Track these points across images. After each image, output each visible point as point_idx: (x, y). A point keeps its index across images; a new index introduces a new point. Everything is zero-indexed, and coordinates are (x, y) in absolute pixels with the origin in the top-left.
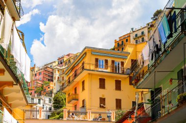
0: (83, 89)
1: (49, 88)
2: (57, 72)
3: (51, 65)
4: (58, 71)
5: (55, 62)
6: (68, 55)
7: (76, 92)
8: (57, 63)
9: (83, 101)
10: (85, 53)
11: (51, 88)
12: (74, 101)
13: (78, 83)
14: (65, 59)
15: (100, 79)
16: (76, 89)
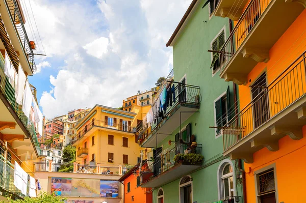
0: (93, 144)
1: (59, 140)
2: (67, 125)
3: (61, 118)
4: (69, 125)
5: (65, 116)
6: (79, 110)
7: (86, 147)
8: (67, 117)
9: (93, 155)
10: (96, 111)
11: (61, 141)
12: (83, 155)
13: (88, 138)
14: (76, 114)
15: (109, 135)
16: (86, 144)
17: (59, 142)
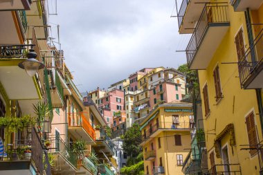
0: (160, 147)
1: (120, 120)
2: (129, 99)
3: (120, 85)
4: (131, 97)
5: (125, 80)
7: (153, 149)
8: (128, 81)
10: (158, 111)
11: (123, 121)
12: (151, 158)
14: (139, 77)
15: (175, 136)
16: (152, 145)
17: (120, 122)
